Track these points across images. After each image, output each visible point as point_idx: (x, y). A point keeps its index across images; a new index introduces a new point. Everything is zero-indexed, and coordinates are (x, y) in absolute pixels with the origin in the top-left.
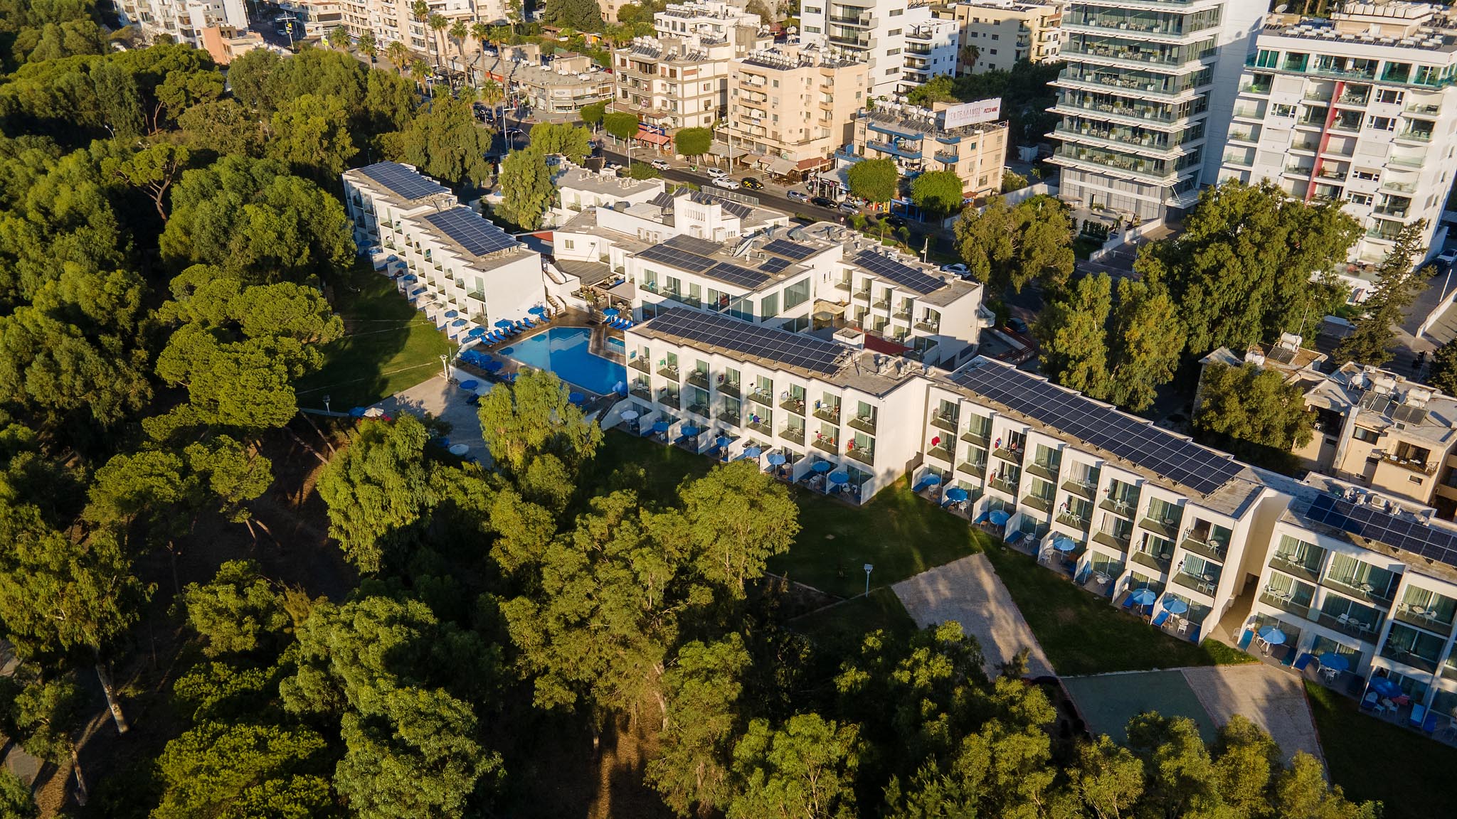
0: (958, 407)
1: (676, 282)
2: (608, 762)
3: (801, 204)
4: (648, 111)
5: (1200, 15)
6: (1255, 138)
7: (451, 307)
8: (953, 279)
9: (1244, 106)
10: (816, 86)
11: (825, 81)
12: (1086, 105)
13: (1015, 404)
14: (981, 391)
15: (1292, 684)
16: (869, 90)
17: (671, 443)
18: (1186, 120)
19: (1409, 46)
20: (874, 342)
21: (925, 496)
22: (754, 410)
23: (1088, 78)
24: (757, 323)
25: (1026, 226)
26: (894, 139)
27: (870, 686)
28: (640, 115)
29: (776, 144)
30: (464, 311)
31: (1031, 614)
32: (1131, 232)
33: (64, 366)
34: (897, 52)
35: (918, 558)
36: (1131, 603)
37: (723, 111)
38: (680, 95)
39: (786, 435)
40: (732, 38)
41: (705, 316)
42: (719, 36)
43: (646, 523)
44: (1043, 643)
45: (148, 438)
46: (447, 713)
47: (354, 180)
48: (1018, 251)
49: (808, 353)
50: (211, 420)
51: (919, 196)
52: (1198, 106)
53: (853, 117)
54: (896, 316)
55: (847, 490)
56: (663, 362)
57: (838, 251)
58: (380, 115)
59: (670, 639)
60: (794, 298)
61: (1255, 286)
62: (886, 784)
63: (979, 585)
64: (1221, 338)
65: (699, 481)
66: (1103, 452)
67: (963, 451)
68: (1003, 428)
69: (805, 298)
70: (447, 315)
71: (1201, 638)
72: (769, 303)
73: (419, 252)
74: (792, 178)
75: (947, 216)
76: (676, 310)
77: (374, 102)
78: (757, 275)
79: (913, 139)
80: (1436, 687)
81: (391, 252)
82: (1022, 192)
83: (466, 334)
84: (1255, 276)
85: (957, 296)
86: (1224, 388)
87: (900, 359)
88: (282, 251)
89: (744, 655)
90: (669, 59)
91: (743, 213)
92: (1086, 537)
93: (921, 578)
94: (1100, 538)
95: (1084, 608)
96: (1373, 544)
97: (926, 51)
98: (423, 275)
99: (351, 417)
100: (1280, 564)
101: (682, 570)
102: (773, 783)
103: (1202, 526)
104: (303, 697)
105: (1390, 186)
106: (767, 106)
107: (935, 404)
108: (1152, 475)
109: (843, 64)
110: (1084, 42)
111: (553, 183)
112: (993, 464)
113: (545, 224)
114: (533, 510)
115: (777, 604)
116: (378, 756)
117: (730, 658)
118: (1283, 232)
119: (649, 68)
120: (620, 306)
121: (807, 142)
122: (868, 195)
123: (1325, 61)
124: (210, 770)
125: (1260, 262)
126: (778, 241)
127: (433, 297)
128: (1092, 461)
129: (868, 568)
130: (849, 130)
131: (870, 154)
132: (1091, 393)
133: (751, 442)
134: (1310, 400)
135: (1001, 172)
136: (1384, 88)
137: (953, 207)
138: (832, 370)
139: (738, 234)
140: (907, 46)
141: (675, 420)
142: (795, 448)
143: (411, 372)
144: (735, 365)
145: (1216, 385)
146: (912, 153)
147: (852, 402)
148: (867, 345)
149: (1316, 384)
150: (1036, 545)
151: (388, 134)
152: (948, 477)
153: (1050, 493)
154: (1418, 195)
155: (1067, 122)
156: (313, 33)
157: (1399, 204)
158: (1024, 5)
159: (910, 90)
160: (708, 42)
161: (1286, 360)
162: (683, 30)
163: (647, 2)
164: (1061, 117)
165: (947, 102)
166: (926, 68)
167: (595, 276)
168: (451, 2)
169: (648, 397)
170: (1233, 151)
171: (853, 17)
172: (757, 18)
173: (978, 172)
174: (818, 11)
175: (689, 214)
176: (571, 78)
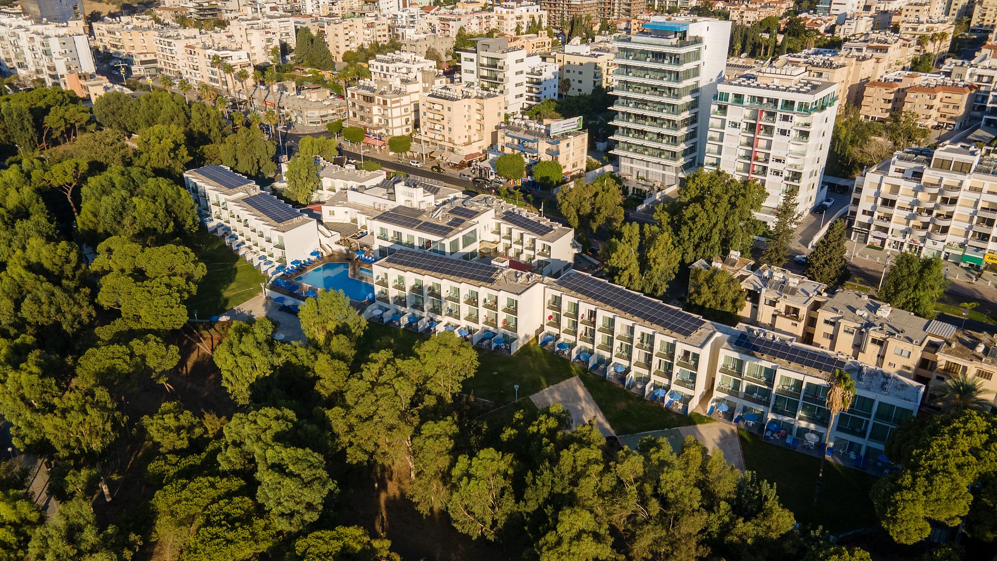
0: (561, 298)
1: (399, 234)
2: (383, 496)
3: (469, 181)
4: (370, 125)
5: (688, 71)
6: (721, 140)
7: (262, 253)
8: (557, 226)
9: (714, 121)
10: (473, 110)
11: (478, 107)
12: (631, 120)
13: (590, 295)
14: (572, 289)
15: (732, 431)
16: (506, 108)
17: (402, 327)
18: (686, 128)
19: (793, 91)
20: (515, 264)
21: (546, 348)
22: (450, 306)
23: (631, 105)
24: (448, 256)
25: (596, 194)
26: (521, 142)
27: (517, 437)
28: (365, 128)
29: (451, 145)
30: (271, 255)
31: (603, 406)
32: (659, 193)
33: (43, 300)
34: (521, 84)
35: (543, 380)
36: (654, 397)
37: (417, 125)
38: (390, 116)
39: (468, 319)
40: (420, 78)
41: (418, 254)
42: (411, 76)
43: (399, 365)
44: (609, 420)
45: (99, 339)
46: (312, 459)
47: (191, 176)
48: (593, 209)
49: (478, 272)
50: (136, 326)
51: (538, 177)
52: (693, 120)
53: (498, 127)
54: (526, 248)
55: (504, 347)
56: (396, 281)
57: (492, 212)
58: (201, 134)
59: (416, 423)
60: (468, 240)
61: (715, 225)
62: (526, 475)
63: (576, 393)
64: (700, 254)
65: (426, 342)
66: (636, 318)
67: (565, 322)
68: (585, 308)
69: (475, 240)
70: (260, 258)
71: (689, 412)
72: (454, 244)
73: (240, 221)
74: (462, 165)
75: (554, 187)
76: (401, 251)
77: (197, 126)
78: (447, 228)
79: (532, 142)
80: (797, 425)
81: (219, 221)
82: (597, 171)
83: (274, 269)
84: (714, 221)
85: (560, 236)
86: (700, 281)
87: (529, 273)
88: (158, 225)
89: (454, 427)
90: (382, 93)
91: (434, 191)
92: (630, 364)
93: (546, 391)
94: (638, 364)
95: (631, 401)
96: (765, 356)
97: (539, 83)
98: (242, 235)
99: (211, 322)
100: (724, 370)
101: (418, 390)
102: (473, 482)
103: (687, 353)
104: (230, 461)
105: (791, 166)
106: (445, 122)
107: (549, 297)
108: (661, 329)
109: (489, 96)
110: (627, 85)
111: (318, 175)
112: (581, 328)
113: (313, 200)
114: (336, 363)
115: (468, 407)
116: (281, 480)
117: (448, 429)
118: (726, 197)
119: (369, 100)
120: (365, 248)
121: (469, 143)
122: (508, 175)
123: (753, 98)
124: (187, 500)
125: (716, 213)
126: (457, 208)
127: (249, 248)
128: (630, 323)
129: (516, 387)
130: (494, 136)
131: (508, 151)
132: (632, 287)
133: (449, 324)
134: (744, 286)
135: (585, 160)
136: (783, 114)
137: (557, 182)
138: (492, 281)
139: (433, 204)
140: (528, 79)
141: (404, 314)
142: (473, 326)
143: (242, 293)
144: (437, 281)
145: (697, 280)
146: (532, 150)
147: (503, 298)
148: (510, 267)
149: (747, 277)
150: (605, 370)
151: (207, 146)
152: (558, 337)
153: (611, 341)
154: (806, 171)
155: (620, 130)
156: (138, 73)
157: (797, 176)
158: (597, 53)
159: (530, 107)
160: (405, 81)
161: (733, 265)
162: (388, 71)
163: (361, 49)
164: (617, 127)
165: (552, 118)
166: (540, 93)
167: (349, 231)
168: (235, 55)
169: (387, 302)
170: (711, 147)
171: (493, 64)
172: (434, 63)
173: (572, 160)
174: (472, 60)
175: (404, 193)
176: (318, 104)
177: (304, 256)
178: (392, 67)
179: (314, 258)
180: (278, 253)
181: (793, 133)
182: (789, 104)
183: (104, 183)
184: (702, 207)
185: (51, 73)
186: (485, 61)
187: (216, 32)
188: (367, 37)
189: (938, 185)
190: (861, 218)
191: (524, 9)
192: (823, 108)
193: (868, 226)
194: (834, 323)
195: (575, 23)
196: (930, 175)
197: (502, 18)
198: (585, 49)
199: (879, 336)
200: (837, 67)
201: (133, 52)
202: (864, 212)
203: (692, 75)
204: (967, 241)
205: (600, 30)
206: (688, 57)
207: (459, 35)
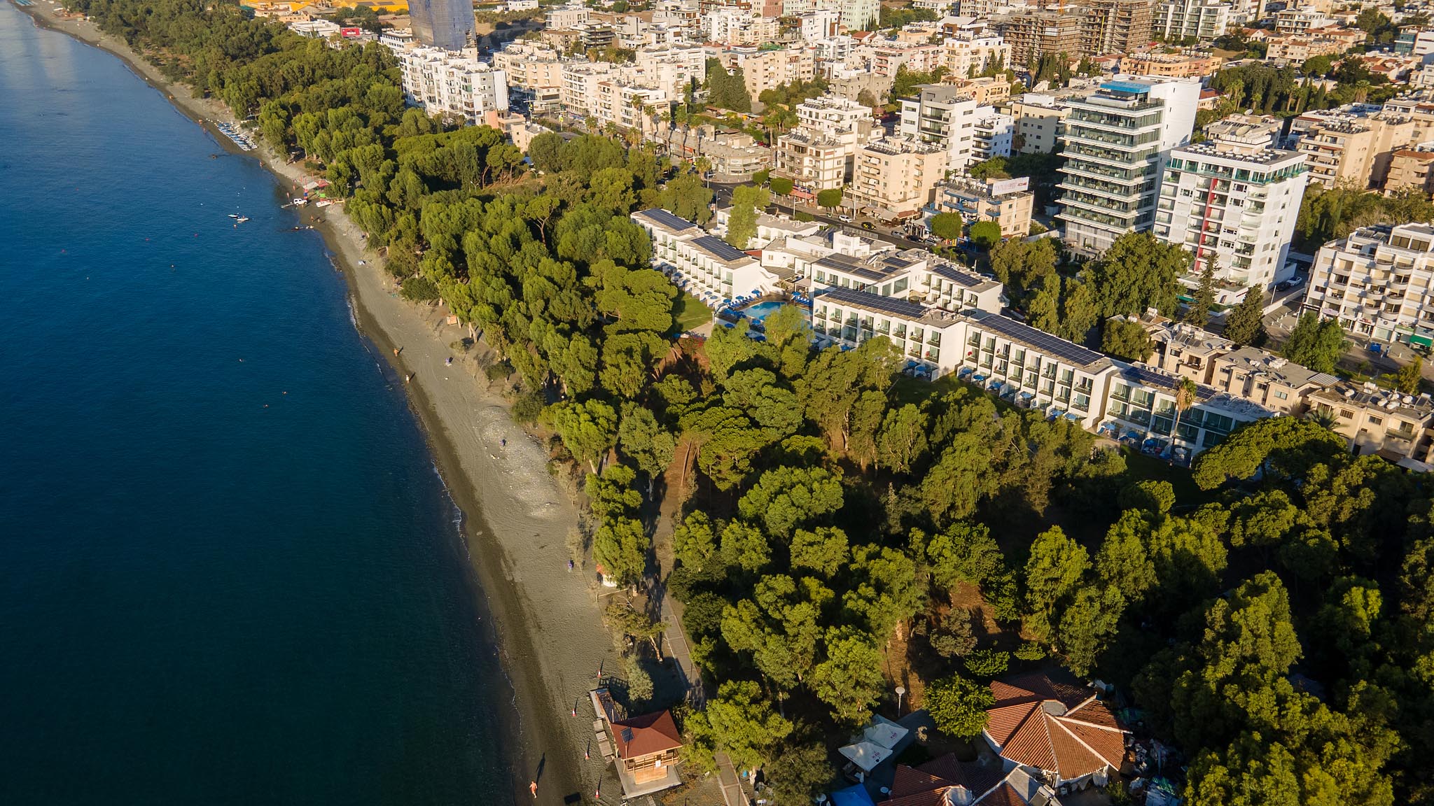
0: (980, 335)
1: (836, 278)
3: (901, 238)
4: (800, 177)
5: (1145, 135)
6: (1172, 208)
7: (708, 289)
8: (987, 280)
9: (1166, 189)
10: (912, 165)
11: (918, 162)
12: (1080, 184)
13: (1006, 331)
14: (992, 327)
15: (1118, 446)
16: (948, 164)
18: (1139, 195)
19: (1251, 161)
21: (963, 379)
23: (1081, 168)
24: (881, 297)
26: (961, 201)
28: (794, 179)
29: (885, 201)
30: (718, 291)
34: (968, 138)
36: (1054, 419)
37: (848, 178)
38: (821, 168)
40: (854, 128)
41: (853, 293)
42: (845, 124)
47: (639, 218)
48: (1025, 266)
49: (907, 310)
51: (975, 235)
52: (1147, 186)
53: (936, 185)
54: (954, 299)
55: (925, 375)
56: (833, 314)
57: (924, 264)
60: (899, 287)
61: (1134, 282)
64: (1119, 310)
66: (1043, 350)
67: (983, 357)
68: (1001, 343)
69: (905, 288)
70: (706, 294)
71: (1082, 430)
72: (886, 288)
73: (688, 260)
74: (894, 223)
75: (990, 246)
76: (837, 290)
78: (880, 274)
79: (972, 201)
80: (1171, 443)
81: (664, 260)
82: (1042, 236)
83: (720, 302)
84: (1133, 278)
85: (988, 288)
86: (1114, 332)
87: (954, 314)
90: (815, 144)
91: (870, 242)
92: (1036, 392)
94: (1042, 392)
96: (1149, 384)
97: (989, 137)
100: (1115, 396)
103: (1083, 380)
105: (1243, 237)
106: (880, 177)
107: (970, 335)
108: (1063, 359)
109: (930, 151)
110: (1079, 147)
111: (754, 223)
112: (996, 362)
119: (802, 150)
120: (801, 290)
121: (904, 200)
122: (943, 235)
123: (1208, 166)
126: (890, 258)
127: (695, 284)
128: (1038, 355)
130: (932, 194)
131: (945, 209)
132: (1047, 330)
134: (1154, 337)
135: (1029, 223)
136: (1238, 183)
137: (993, 243)
138: (920, 316)
139: (868, 254)
140: (976, 133)
142: (899, 356)
143: (693, 320)
144: (871, 314)
145: (1111, 330)
146: (972, 210)
147: (929, 331)
148: (938, 309)
149: (1159, 331)
150: (1013, 398)
151: (643, 190)
152: (974, 370)
153: (1021, 372)
154: (1259, 244)
155: (1069, 194)
156: (539, 109)
157: (1249, 248)
158: (1062, 105)
159: (977, 163)
160: (840, 131)
161: (1149, 321)
162: (817, 117)
163: (781, 87)
164: (1065, 190)
165: (998, 177)
166: (989, 149)
167: (787, 275)
168: (652, 94)
169: (824, 333)
170: (1161, 215)
171: (938, 115)
172: (869, 110)
173: (1013, 222)
174: (914, 110)
175: (841, 242)
176: (740, 152)
177: (747, 294)
178: (822, 113)
179: (754, 296)
180: (724, 288)
181: (1247, 204)
182: (1244, 174)
183: (577, 218)
184: (1123, 265)
185: (469, 109)
186: (928, 112)
187: (626, 66)
188: (789, 73)
189: (1392, 263)
190: (1313, 294)
191: (983, 42)
192: (1281, 179)
193: (1320, 303)
194: (1228, 372)
195: (1046, 63)
196: (1383, 252)
197: (953, 52)
198: (1048, 100)
199: (1263, 380)
200: (1358, 131)
201: (536, 86)
202: (1317, 288)
203: (1149, 136)
204: (1417, 322)
205: (1079, 71)
206: (1145, 121)
207: (898, 75)
